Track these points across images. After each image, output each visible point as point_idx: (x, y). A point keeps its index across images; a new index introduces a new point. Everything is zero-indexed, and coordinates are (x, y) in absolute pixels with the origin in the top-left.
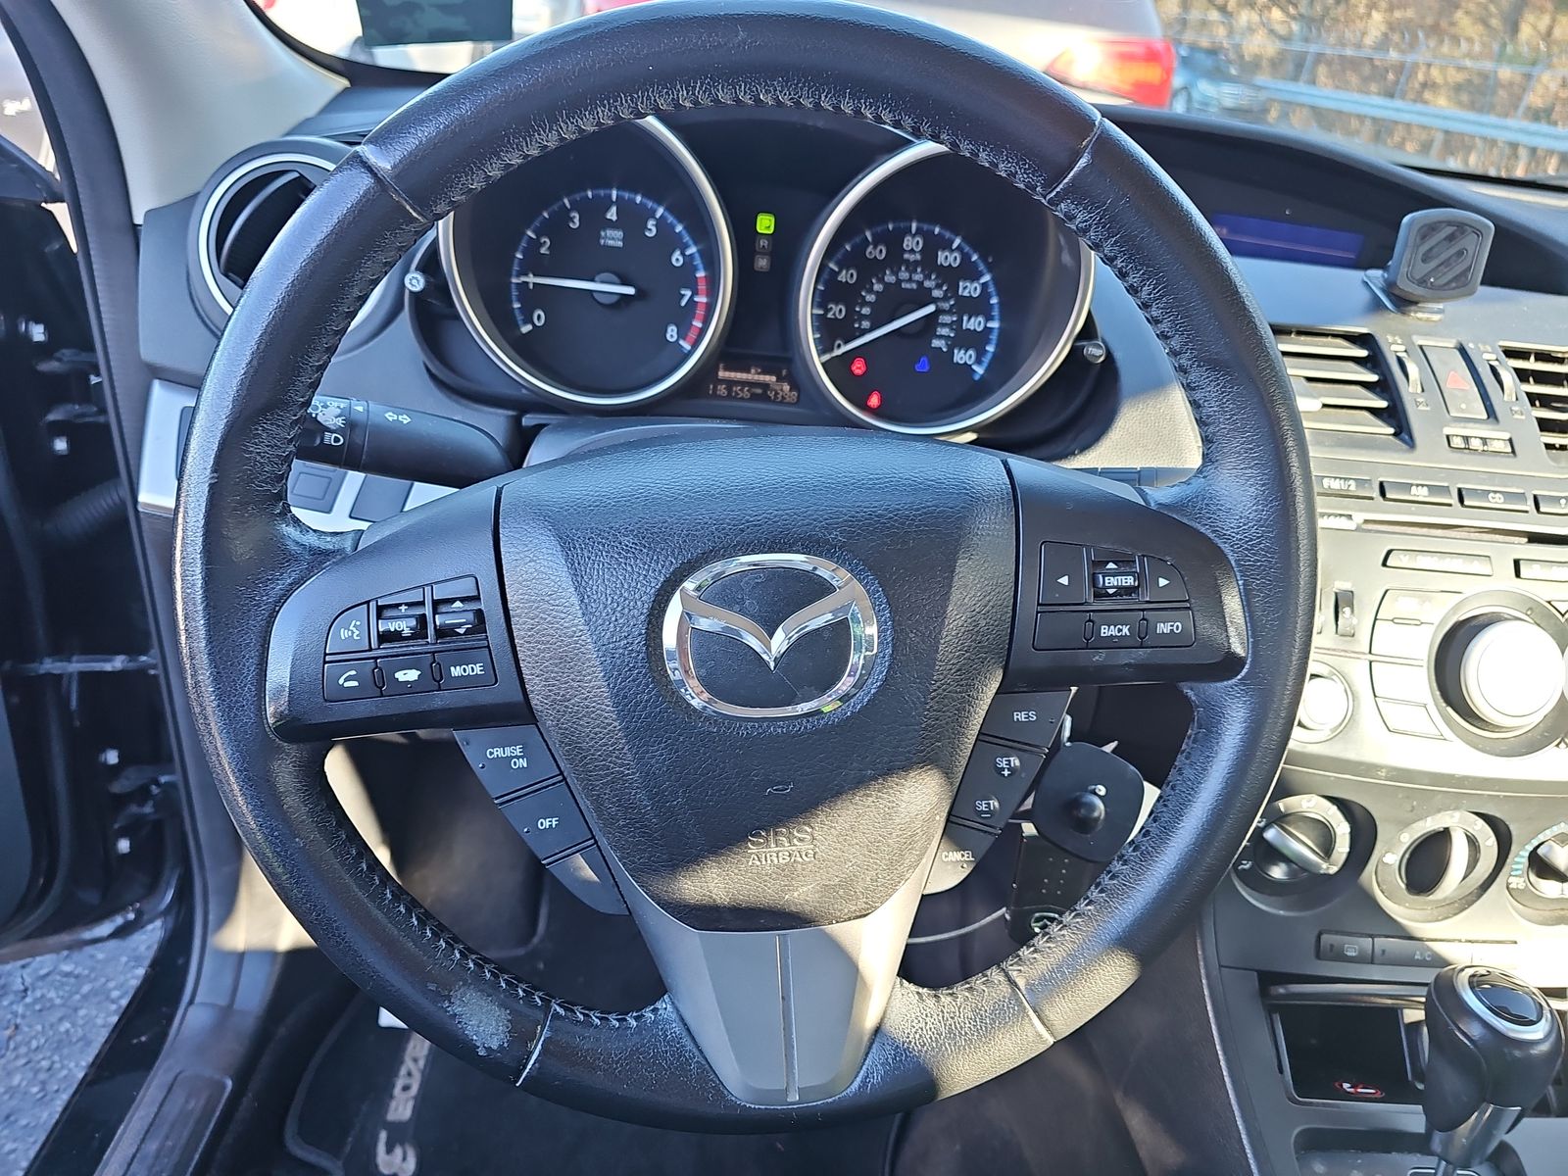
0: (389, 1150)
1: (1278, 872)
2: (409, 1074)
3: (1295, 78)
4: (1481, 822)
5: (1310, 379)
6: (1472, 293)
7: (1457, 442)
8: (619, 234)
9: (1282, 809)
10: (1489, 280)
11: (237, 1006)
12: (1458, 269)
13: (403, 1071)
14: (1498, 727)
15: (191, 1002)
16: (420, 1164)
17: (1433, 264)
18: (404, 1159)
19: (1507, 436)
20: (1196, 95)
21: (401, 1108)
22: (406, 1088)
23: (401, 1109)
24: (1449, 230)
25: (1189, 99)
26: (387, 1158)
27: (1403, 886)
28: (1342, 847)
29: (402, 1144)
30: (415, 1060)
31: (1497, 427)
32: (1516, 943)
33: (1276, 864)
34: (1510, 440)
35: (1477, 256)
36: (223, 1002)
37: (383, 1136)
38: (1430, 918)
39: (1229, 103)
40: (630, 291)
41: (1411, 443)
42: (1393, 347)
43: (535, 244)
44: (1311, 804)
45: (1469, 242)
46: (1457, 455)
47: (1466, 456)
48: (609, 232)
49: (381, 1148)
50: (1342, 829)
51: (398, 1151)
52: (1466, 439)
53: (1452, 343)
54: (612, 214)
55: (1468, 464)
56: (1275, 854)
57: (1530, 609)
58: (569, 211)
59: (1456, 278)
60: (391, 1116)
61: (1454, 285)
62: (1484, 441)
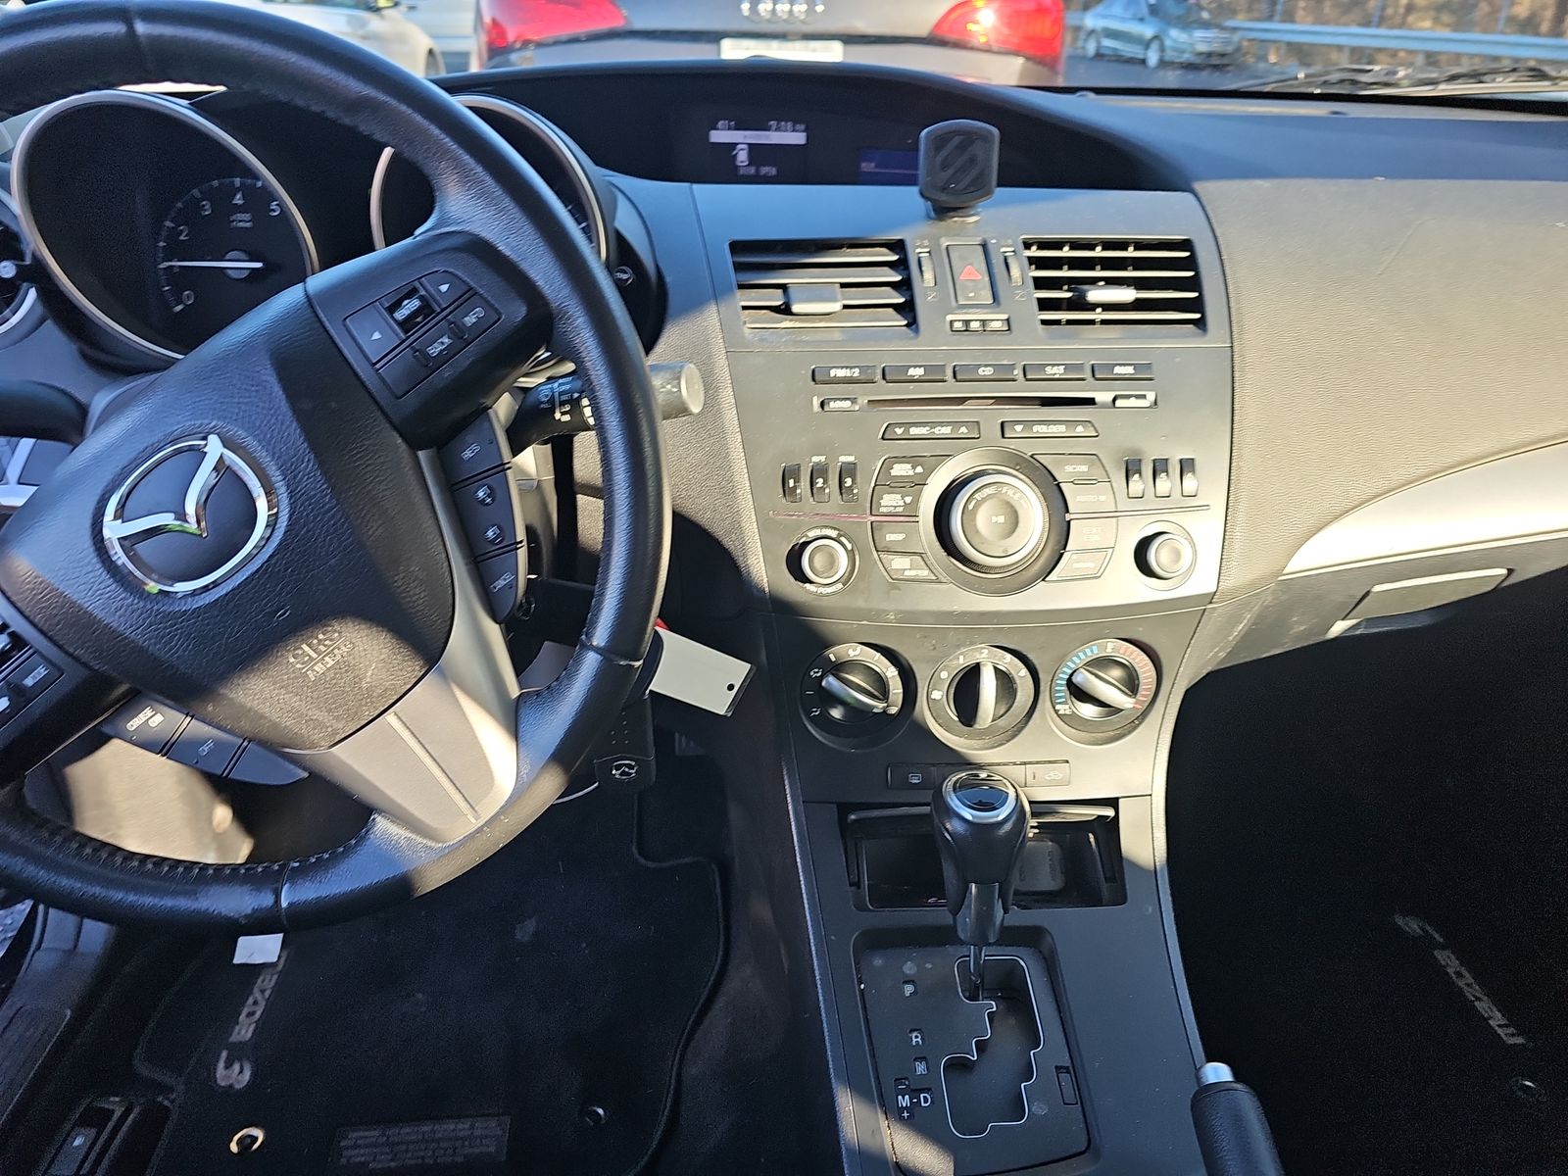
0: (228, 1065)
1: (836, 713)
2: (255, 1003)
3: (1270, 18)
4: (1009, 656)
5: (844, 285)
6: (989, 193)
7: (958, 325)
8: (247, 217)
9: (833, 659)
10: (1003, 183)
11: (81, 947)
12: (974, 173)
13: (251, 1000)
14: (991, 567)
15: (39, 947)
16: (254, 1075)
17: (951, 171)
18: (241, 1072)
19: (1005, 317)
20: (1168, 43)
21: (244, 1030)
22: (250, 1014)
23: (243, 1032)
24: (957, 140)
25: (1162, 49)
26: (224, 1073)
27: (956, 719)
28: (896, 689)
29: (240, 1060)
30: (263, 991)
31: (998, 310)
32: (1067, 762)
33: (835, 707)
34: (1008, 320)
35: (988, 159)
36: (69, 946)
37: (224, 1054)
38: (987, 746)
39: (1202, 48)
40: (259, 265)
41: (917, 331)
42: (917, 250)
43: (174, 233)
44: (857, 653)
45: (977, 149)
46: (957, 337)
47: (965, 336)
48: (240, 216)
49: (221, 1065)
50: (891, 673)
51: (237, 1067)
52: (967, 322)
53: (978, 240)
54: (238, 200)
55: (967, 344)
56: (834, 699)
57: (1018, 464)
58: (200, 200)
59: (974, 182)
60: (234, 1038)
61: (972, 189)
62: (984, 322)
